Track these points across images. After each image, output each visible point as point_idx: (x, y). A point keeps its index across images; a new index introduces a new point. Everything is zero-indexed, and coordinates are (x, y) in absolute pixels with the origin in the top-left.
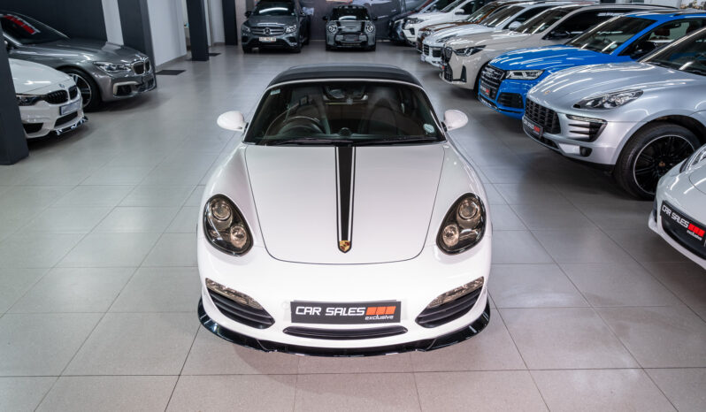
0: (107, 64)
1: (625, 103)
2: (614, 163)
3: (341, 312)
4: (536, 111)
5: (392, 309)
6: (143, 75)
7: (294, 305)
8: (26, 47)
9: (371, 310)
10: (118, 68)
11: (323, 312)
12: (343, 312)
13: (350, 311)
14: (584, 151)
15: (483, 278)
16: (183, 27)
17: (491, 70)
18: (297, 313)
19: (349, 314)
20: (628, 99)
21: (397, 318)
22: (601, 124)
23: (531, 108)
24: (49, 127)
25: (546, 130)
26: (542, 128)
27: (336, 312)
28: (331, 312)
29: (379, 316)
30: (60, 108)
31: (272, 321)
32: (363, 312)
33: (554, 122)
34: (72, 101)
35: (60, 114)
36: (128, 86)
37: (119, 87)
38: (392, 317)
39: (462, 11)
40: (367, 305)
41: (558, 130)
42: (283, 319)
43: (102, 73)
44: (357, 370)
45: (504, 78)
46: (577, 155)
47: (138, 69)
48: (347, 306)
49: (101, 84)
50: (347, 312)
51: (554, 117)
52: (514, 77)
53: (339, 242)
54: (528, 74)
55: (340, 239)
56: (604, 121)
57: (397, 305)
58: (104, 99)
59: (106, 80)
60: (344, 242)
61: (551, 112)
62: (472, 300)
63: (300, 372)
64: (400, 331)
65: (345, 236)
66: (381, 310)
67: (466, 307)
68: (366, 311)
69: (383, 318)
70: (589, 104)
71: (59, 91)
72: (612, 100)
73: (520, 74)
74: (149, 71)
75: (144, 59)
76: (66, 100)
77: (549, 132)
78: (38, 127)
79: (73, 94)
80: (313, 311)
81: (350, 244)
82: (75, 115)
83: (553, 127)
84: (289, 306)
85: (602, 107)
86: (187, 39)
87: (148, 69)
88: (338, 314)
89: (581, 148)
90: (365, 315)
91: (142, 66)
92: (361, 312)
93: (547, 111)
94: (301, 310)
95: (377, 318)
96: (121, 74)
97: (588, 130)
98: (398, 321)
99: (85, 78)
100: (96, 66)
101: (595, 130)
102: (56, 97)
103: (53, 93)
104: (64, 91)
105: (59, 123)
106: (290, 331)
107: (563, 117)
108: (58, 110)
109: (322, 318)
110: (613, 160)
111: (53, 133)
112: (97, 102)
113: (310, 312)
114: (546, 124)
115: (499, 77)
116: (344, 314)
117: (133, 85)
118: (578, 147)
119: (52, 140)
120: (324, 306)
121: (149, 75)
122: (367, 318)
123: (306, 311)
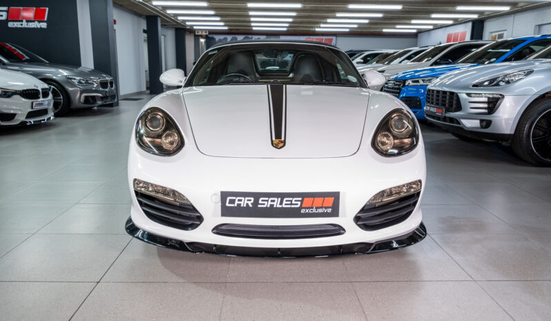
0: (78, 78)
1: (518, 80)
2: (513, 132)
3: (275, 203)
4: (438, 96)
5: (330, 201)
6: (107, 90)
7: (224, 195)
8: (12, 63)
9: (308, 201)
10: (87, 82)
11: (256, 203)
12: (276, 203)
13: (284, 202)
14: (484, 123)
15: (420, 181)
16: (144, 72)
17: (392, 82)
18: (227, 205)
19: (284, 206)
20: (521, 77)
21: (335, 212)
22: (498, 99)
23: (433, 95)
24: (21, 118)
25: (448, 110)
26: (444, 109)
27: (270, 203)
28: (264, 203)
29: (317, 208)
30: (32, 103)
31: (200, 219)
32: (299, 203)
33: (455, 102)
34: (43, 99)
35: (32, 108)
36: (94, 97)
37: (86, 97)
38: (329, 210)
39: (362, 61)
40: (303, 195)
41: (459, 108)
42: (212, 215)
43: (73, 85)
44: (291, 279)
45: (404, 86)
46: (478, 128)
47: (104, 84)
48: (282, 196)
49: (72, 95)
50: (281, 203)
51: (455, 98)
52: (411, 84)
53: (272, 141)
54: (423, 80)
55: (274, 139)
56: (501, 95)
57: (336, 196)
58: (73, 107)
59: (75, 92)
60: (278, 140)
61: (452, 93)
62: (409, 205)
63: (229, 280)
64: (338, 230)
65: (278, 135)
66: (318, 201)
67: (405, 213)
68: (302, 201)
69: (320, 211)
70: (486, 83)
71: (33, 90)
72: (507, 79)
73: (418, 81)
74: (113, 88)
75: (108, 79)
76: (39, 98)
77: (451, 111)
78: (11, 116)
79: (45, 94)
80: (246, 202)
81: (284, 142)
82: (45, 112)
83: (454, 106)
84: (219, 198)
85: (497, 85)
86: (147, 82)
87: (112, 86)
88: (272, 206)
89: (482, 121)
90: (301, 207)
91: (107, 83)
92: (296, 203)
93: (448, 94)
94: (232, 202)
95: (314, 211)
96: (89, 87)
97: (486, 106)
98: (337, 215)
99: (58, 89)
100: (68, 78)
101: (493, 104)
102: (30, 94)
103: (28, 90)
104: (38, 90)
105: (30, 115)
106: (219, 230)
107: (463, 96)
108: (30, 105)
109: (254, 211)
110: (511, 130)
111: (23, 123)
112: (67, 108)
113: (242, 203)
114: (447, 105)
115: (400, 85)
116: (278, 206)
117: (98, 96)
118: (478, 121)
119: (23, 128)
120: (257, 196)
121: (112, 91)
122: (303, 211)
123: (237, 202)
